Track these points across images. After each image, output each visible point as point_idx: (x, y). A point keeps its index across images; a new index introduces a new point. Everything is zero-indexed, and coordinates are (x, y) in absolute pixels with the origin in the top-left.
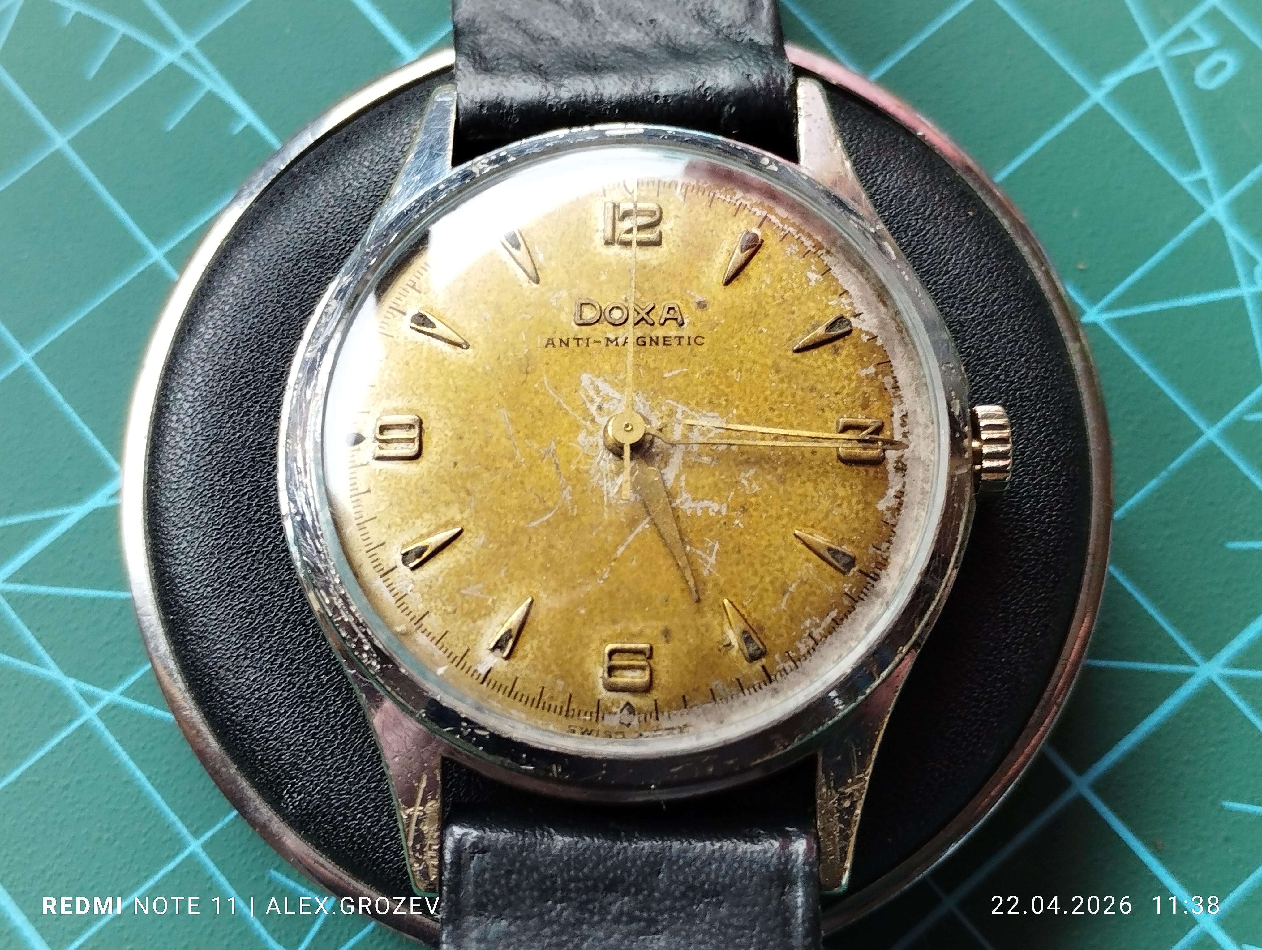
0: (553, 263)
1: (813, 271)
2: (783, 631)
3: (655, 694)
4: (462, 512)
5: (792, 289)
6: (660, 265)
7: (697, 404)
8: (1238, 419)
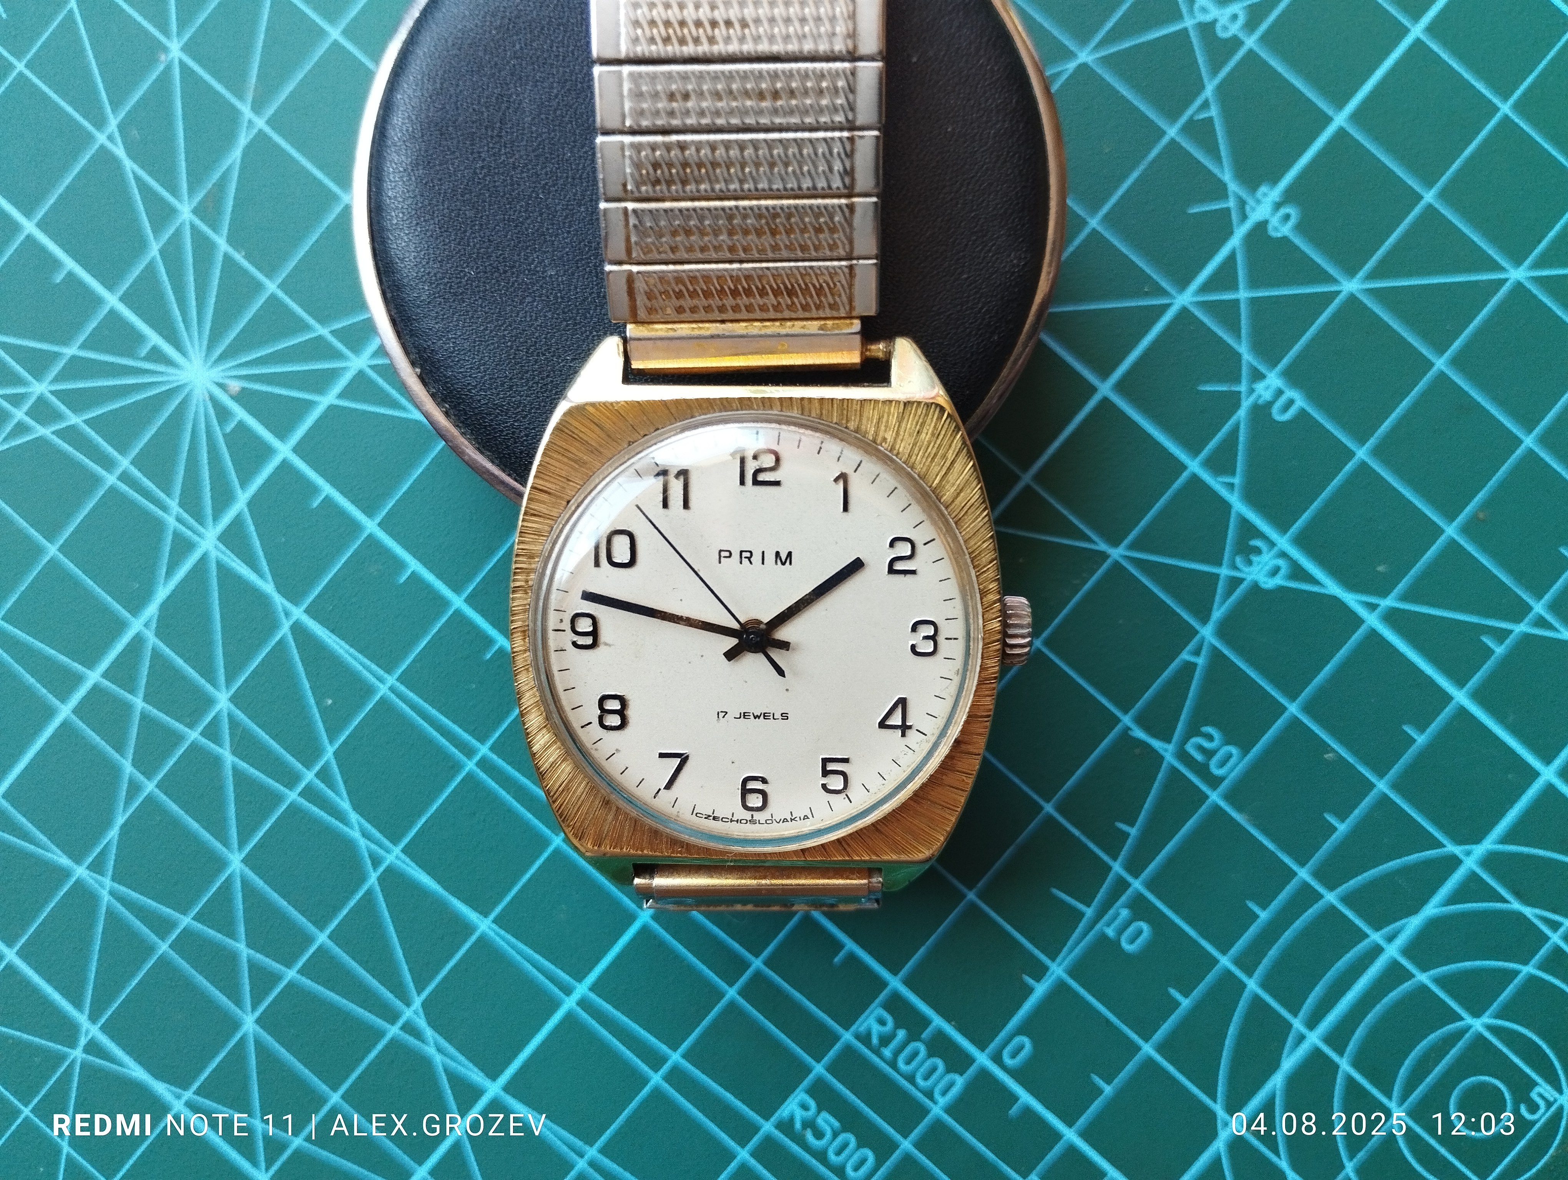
8: (1191, 121)
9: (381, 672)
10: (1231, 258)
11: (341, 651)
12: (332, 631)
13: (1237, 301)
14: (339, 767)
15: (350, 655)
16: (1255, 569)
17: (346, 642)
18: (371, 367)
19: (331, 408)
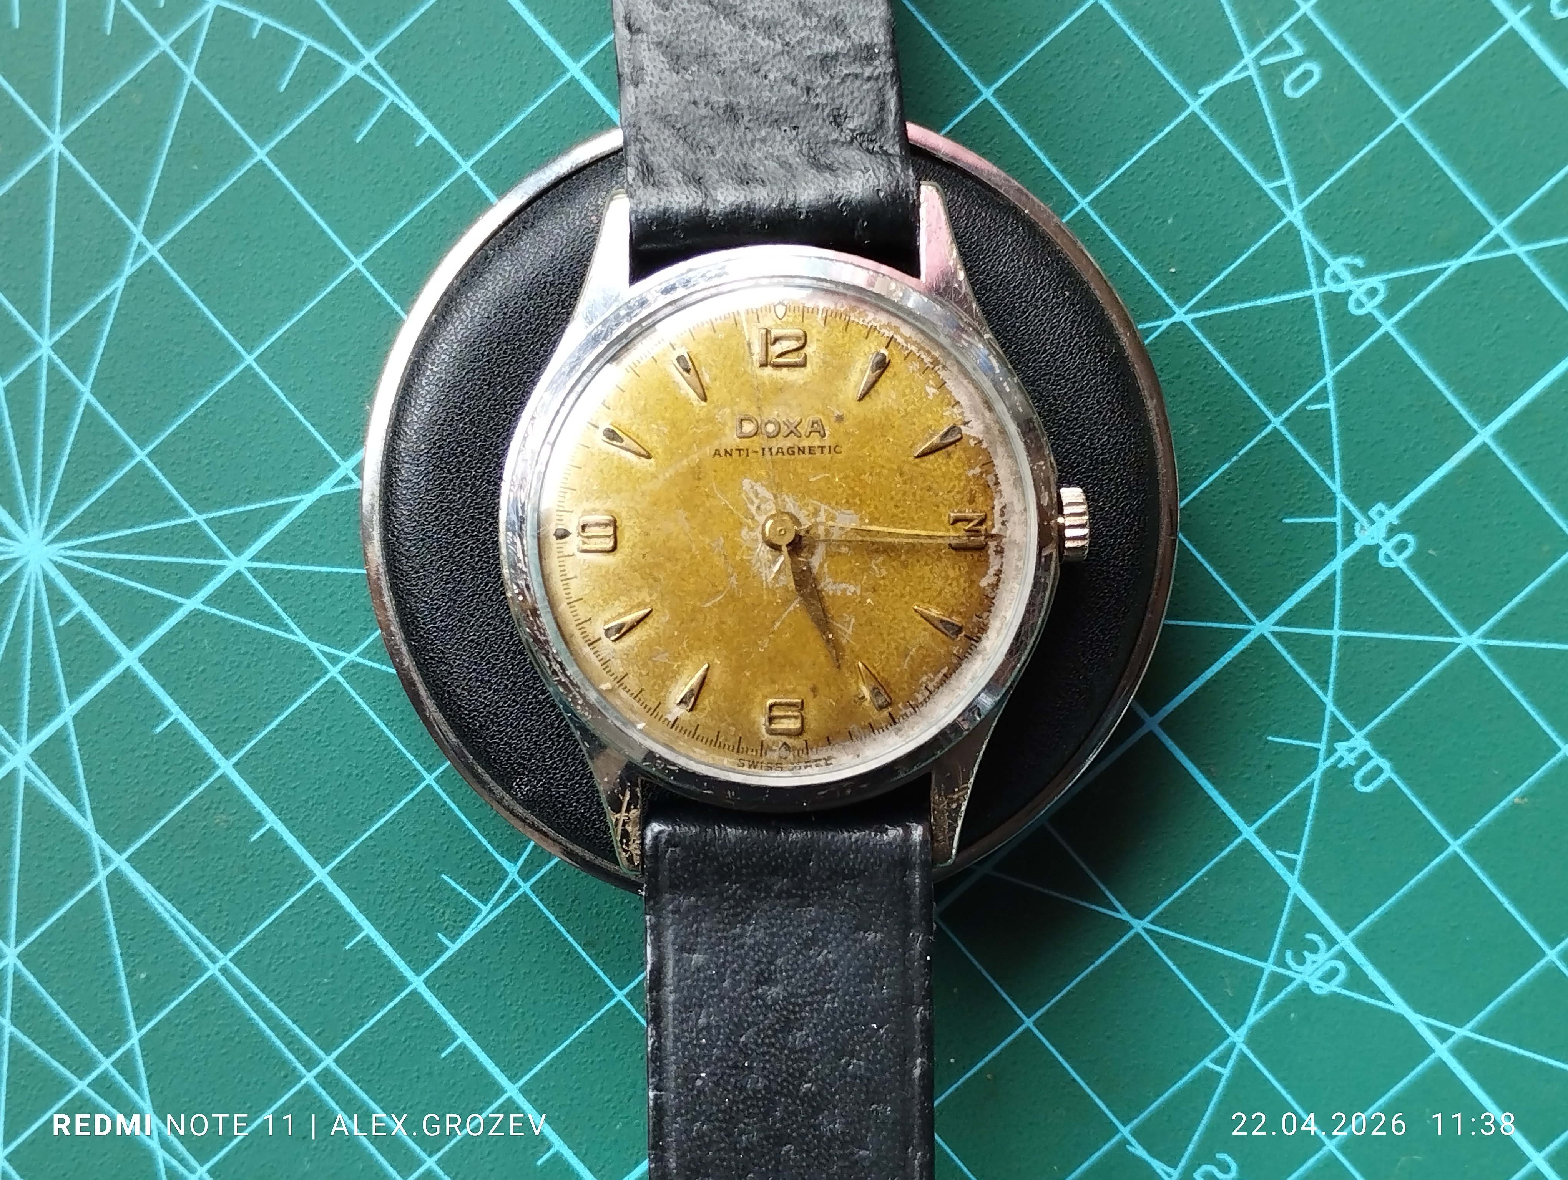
0: (718, 384)
1: (931, 386)
2: (905, 686)
3: (806, 736)
4: (651, 595)
5: (913, 403)
6: (805, 384)
7: (837, 504)
8: (1301, 409)
9: (212, 948)
10: (1328, 585)
11: (167, 916)
12: (158, 888)
13: (1329, 638)
14: (144, 1056)
15: (176, 920)
16: (1308, 968)
17: (174, 905)
18: (253, 571)
19: (196, 614)
